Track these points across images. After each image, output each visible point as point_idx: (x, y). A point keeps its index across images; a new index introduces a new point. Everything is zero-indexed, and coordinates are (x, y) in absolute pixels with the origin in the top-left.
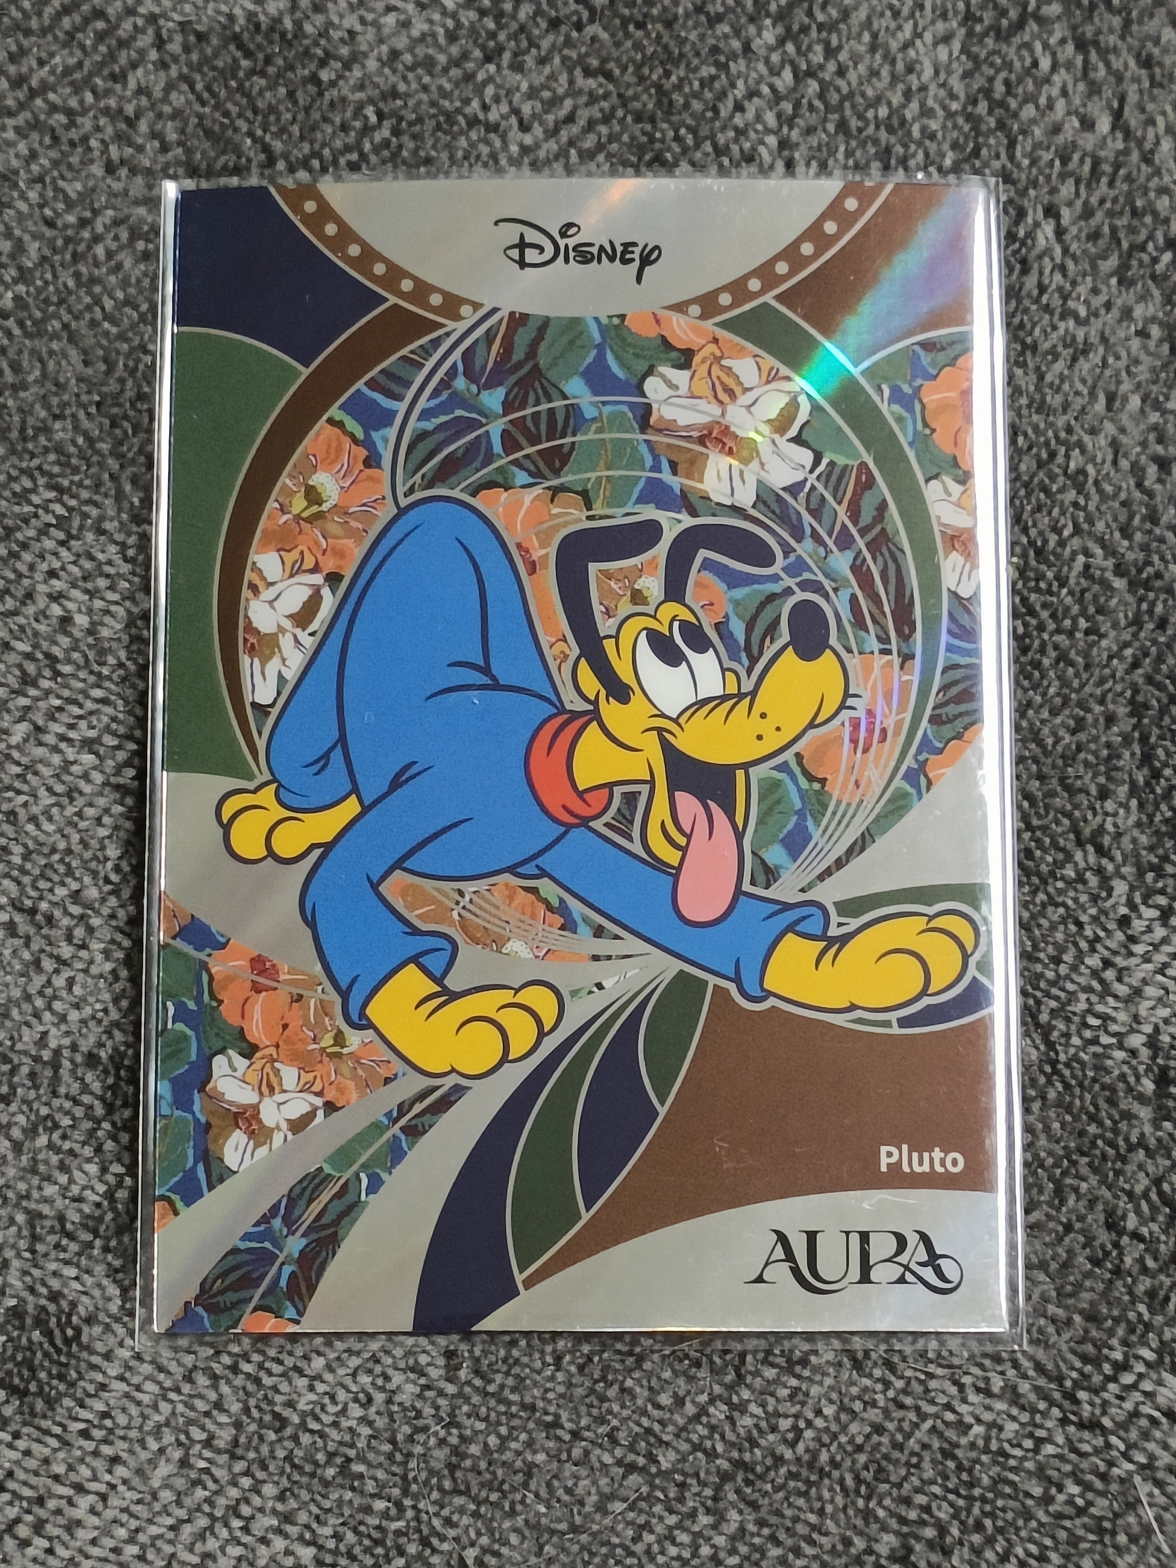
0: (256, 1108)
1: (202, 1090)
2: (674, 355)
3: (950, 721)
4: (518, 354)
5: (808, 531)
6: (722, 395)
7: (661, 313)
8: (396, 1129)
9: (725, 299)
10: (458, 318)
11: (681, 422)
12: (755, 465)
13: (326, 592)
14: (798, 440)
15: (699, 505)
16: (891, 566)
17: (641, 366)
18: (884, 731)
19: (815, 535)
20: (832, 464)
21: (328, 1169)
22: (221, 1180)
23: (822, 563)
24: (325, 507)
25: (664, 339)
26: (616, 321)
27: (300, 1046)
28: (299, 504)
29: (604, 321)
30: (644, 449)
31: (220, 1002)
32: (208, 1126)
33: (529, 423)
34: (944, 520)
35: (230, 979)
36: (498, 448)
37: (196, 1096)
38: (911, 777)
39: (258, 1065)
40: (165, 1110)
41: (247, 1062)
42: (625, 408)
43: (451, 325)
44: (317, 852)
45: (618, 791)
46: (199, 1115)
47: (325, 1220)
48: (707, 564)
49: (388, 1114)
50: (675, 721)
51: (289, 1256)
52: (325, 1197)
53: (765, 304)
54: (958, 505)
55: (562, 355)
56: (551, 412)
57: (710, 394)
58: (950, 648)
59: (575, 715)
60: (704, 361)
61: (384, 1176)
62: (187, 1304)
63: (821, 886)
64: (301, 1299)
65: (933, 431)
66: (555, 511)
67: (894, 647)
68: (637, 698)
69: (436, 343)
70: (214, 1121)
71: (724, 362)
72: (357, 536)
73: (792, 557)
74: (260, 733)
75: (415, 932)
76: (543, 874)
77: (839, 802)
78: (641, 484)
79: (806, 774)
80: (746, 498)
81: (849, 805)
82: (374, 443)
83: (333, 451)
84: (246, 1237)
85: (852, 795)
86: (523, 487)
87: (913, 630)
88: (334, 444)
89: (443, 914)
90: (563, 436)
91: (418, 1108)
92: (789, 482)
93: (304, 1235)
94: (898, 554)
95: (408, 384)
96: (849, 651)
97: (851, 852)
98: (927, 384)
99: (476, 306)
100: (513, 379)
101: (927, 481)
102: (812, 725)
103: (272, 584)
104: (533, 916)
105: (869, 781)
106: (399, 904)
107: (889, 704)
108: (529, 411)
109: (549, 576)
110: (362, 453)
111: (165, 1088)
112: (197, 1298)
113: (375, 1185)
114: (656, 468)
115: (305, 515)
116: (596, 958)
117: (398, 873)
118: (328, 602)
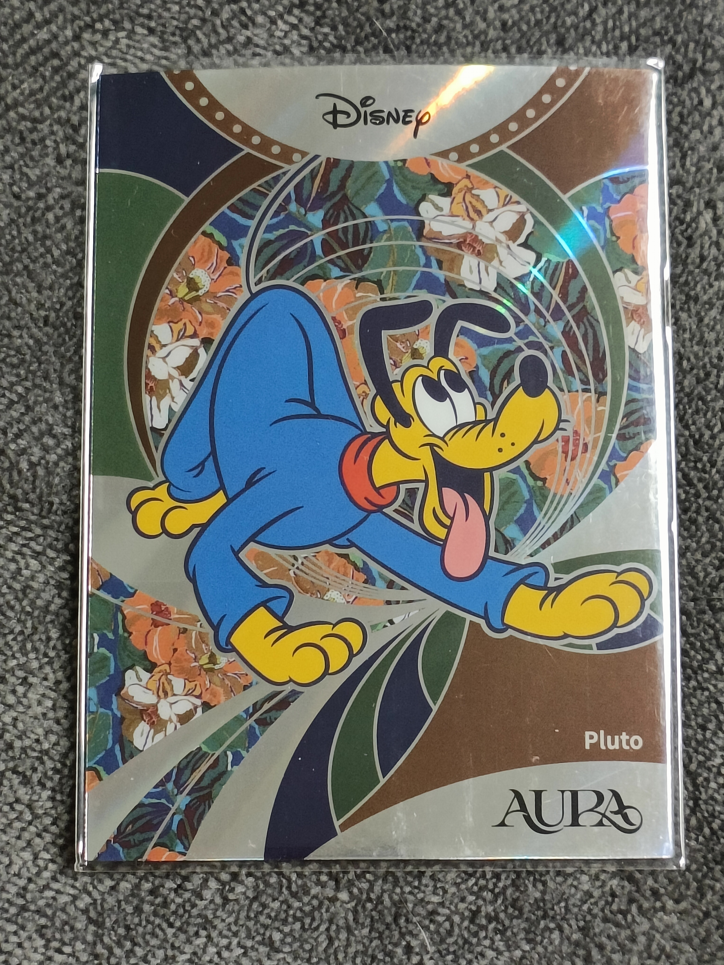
0: (155, 706)
1: (118, 694)
2: (440, 186)
3: (630, 438)
4: (333, 187)
5: (532, 308)
6: (473, 214)
7: (431, 158)
8: (251, 721)
9: (475, 148)
10: (290, 162)
11: (445, 233)
12: (495, 262)
13: (201, 351)
14: (525, 245)
15: (458, 291)
16: (590, 331)
17: (417, 195)
18: (586, 445)
19: (538, 311)
20: (548, 261)
21: (205, 749)
22: (132, 756)
23: (542, 329)
24: (201, 293)
25: (432, 175)
26: (400, 164)
27: (185, 664)
28: (182, 291)
29: (392, 164)
30: (419, 252)
31: (130, 634)
32: (123, 719)
33: (341, 234)
34: (626, 299)
35: (137, 617)
36: (319, 251)
37: (114, 698)
38: (604, 476)
39: (156, 677)
40: (93, 708)
41: (149, 675)
42: (406, 224)
43: (286, 167)
44: (196, 530)
45: (403, 488)
46: (116, 712)
47: (203, 784)
48: (464, 331)
49: (246, 711)
50: (442, 439)
51: (178, 808)
52: (204, 768)
53: (502, 151)
54: (635, 289)
55: (363, 187)
56: (356, 226)
57: (465, 214)
58: (630, 388)
59: (374, 435)
60: (460, 191)
61: (244, 753)
62: (108, 842)
63: (543, 552)
64: (187, 838)
65: (618, 238)
66: (359, 295)
67: (592, 387)
68: (415, 423)
69: (276, 179)
70: (127, 716)
71: (474, 192)
72: (223, 312)
73: (521, 327)
74: (157, 449)
75: (264, 585)
76: (352, 544)
77: (555, 495)
78: (418, 275)
79: (532, 474)
80: (489, 285)
81: (562, 496)
82: (234, 249)
83: (206, 254)
84: (149, 795)
85: (565, 489)
86: (336, 278)
87: (605, 375)
88: (207, 249)
89: (282, 572)
90: (364, 243)
91: (267, 706)
92: (519, 274)
93: (188, 794)
94: (594, 323)
95: (257, 208)
96: (562, 390)
97: (563, 530)
98: (613, 205)
99: (304, 154)
100: (328, 204)
101: (614, 272)
102: (536, 441)
103: (165, 346)
104: (345, 574)
105: (576, 480)
106: (252, 566)
107: (589, 427)
108: (340, 226)
109: (355, 339)
110: (226, 255)
111: (93, 693)
112: (115, 837)
113: (238, 759)
114: (428, 264)
115: (187, 298)
116: (388, 603)
117: (252, 545)
118: (204, 358)
